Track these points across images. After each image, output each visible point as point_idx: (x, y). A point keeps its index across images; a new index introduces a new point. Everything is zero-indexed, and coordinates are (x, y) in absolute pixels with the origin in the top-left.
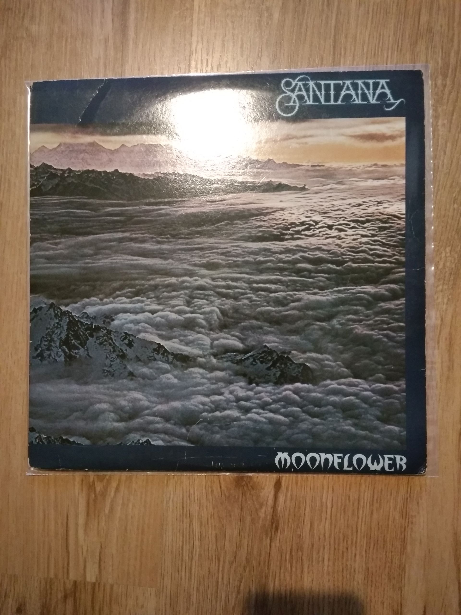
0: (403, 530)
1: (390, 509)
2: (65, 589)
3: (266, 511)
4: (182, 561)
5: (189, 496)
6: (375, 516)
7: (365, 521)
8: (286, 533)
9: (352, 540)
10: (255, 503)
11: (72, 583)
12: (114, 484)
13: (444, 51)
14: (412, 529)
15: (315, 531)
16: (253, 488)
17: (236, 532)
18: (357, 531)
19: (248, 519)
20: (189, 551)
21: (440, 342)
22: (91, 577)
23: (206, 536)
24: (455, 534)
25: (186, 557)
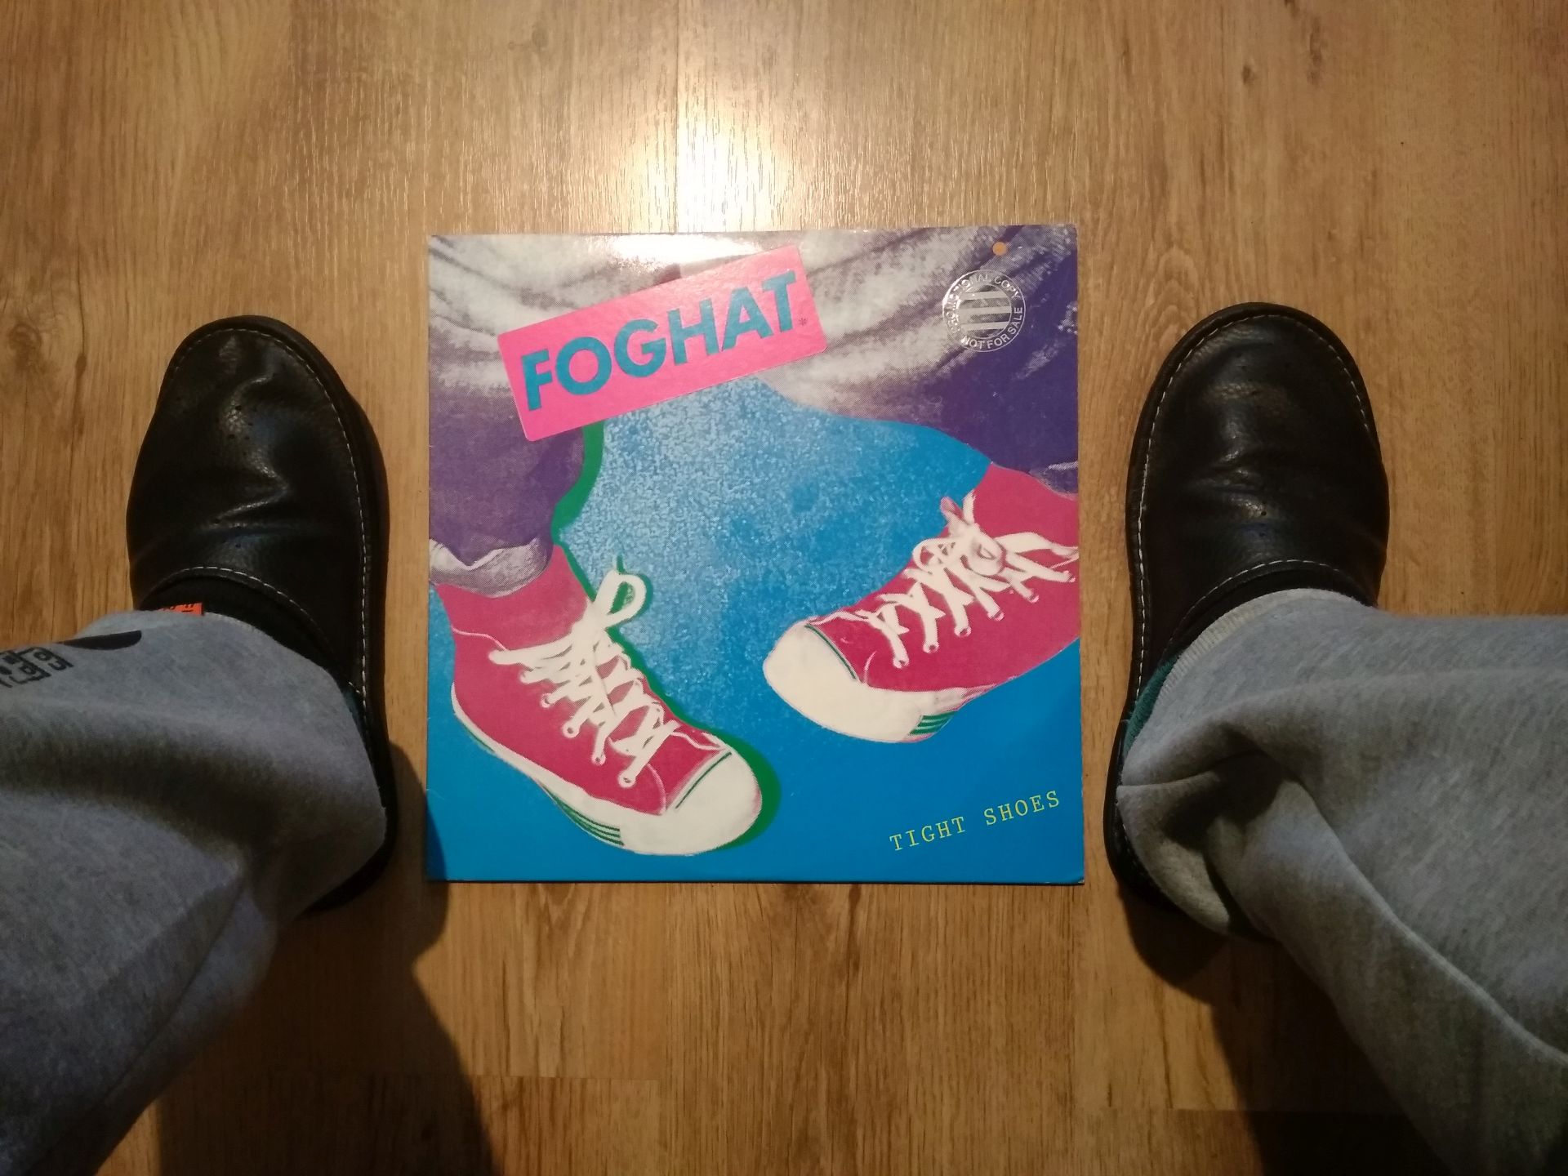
0: (1065, 956)
2: (504, 1092)
3: (836, 938)
4: (701, 1030)
5: (709, 921)
11: (515, 1080)
12: (581, 907)
15: (921, 968)
17: (789, 977)
18: (989, 966)
19: (809, 953)
20: (712, 1012)
22: (547, 1070)
25: (708, 1022)
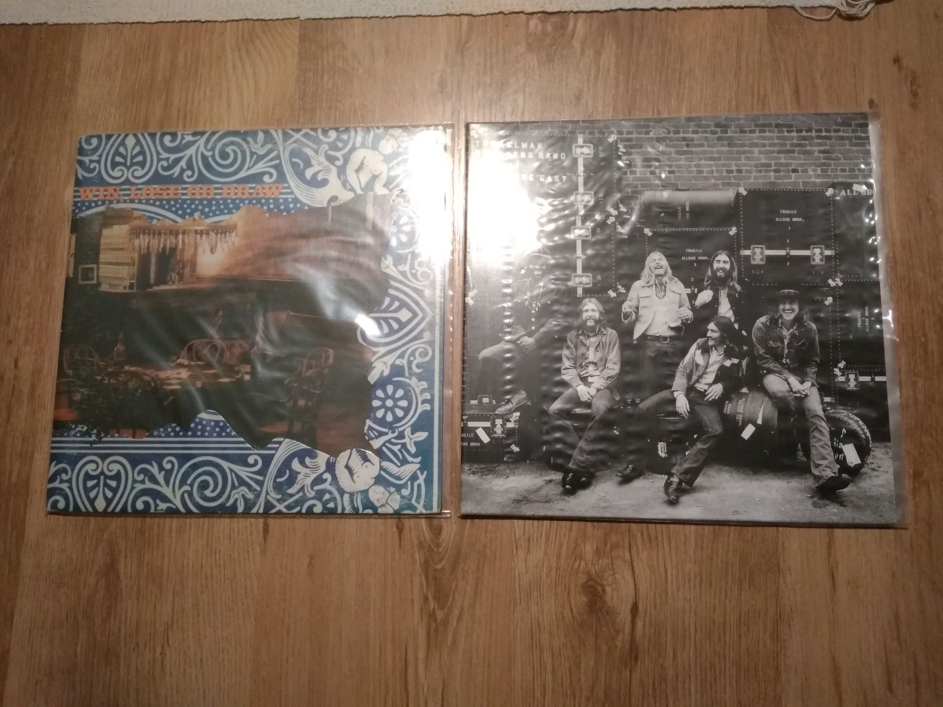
8: (647, 663)
14: (785, 655)
16: (607, 613)
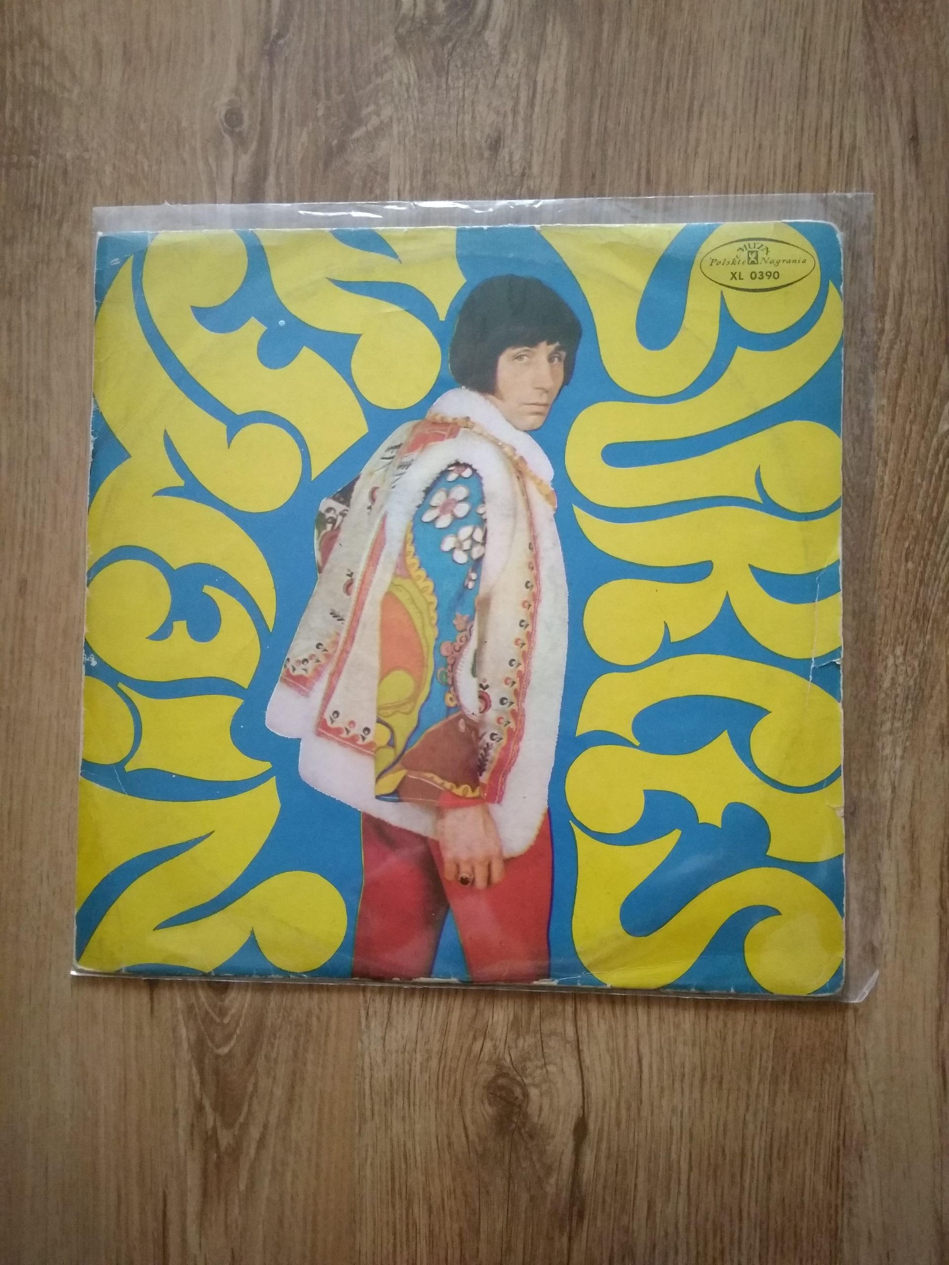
1: (805, 1171)
6: (776, 1186)
7: (757, 1198)
9: (732, 1234)
10: (538, 1166)
13: (876, 265)
21: (893, 835)
23: (440, 1232)
24: (939, 1219)
